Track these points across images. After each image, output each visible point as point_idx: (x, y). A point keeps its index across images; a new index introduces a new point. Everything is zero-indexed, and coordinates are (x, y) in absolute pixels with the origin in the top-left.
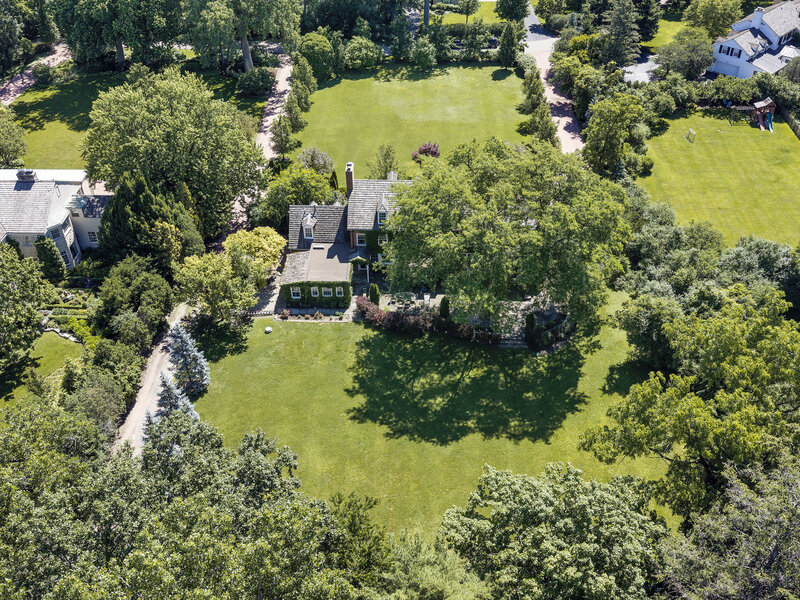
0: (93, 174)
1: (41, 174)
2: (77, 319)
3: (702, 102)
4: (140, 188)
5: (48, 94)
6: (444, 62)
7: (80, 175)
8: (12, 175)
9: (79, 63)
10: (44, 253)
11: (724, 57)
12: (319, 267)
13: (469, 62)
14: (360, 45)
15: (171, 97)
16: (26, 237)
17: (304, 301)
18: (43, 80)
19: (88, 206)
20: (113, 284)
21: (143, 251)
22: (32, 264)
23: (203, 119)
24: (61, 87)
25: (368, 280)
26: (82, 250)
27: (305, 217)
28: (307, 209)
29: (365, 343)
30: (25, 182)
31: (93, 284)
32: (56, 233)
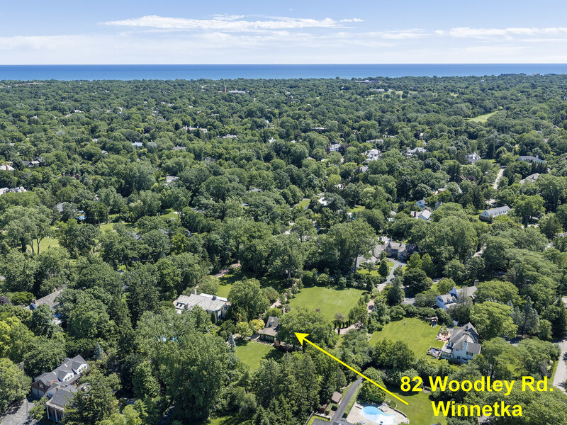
0: (228, 300)
1: (218, 298)
2: (215, 332)
3: (420, 314)
4: (236, 304)
5: (231, 275)
6: (349, 286)
7: (226, 299)
8: (212, 296)
9: (242, 269)
10: (213, 315)
11: (439, 301)
12: (271, 332)
13: (358, 288)
14: (324, 276)
15: (250, 285)
16: (210, 311)
17: (265, 339)
18: (231, 271)
19: (226, 307)
20: (224, 325)
21: (233, 319)
22: (210, 316)
23: (256, 292)
24: (235, 274)
25: (281, 338)
26: (221, 317)
27: (271, 319)
28: (273, 318)
29: (273, 351)
30: (214, 299)
31: (219, 324)
32: (217, 312)
